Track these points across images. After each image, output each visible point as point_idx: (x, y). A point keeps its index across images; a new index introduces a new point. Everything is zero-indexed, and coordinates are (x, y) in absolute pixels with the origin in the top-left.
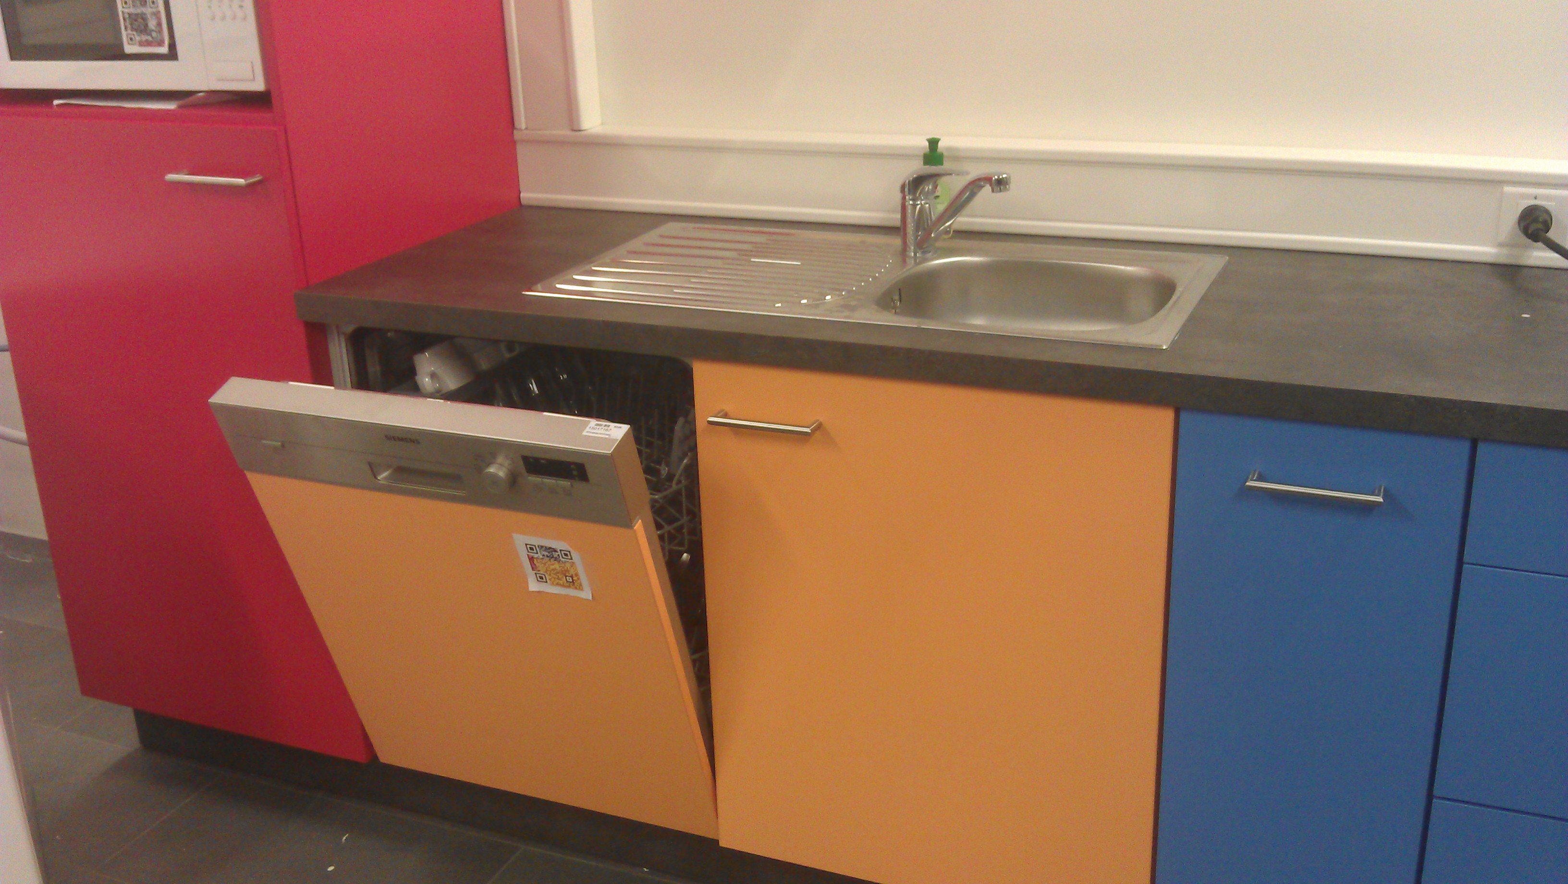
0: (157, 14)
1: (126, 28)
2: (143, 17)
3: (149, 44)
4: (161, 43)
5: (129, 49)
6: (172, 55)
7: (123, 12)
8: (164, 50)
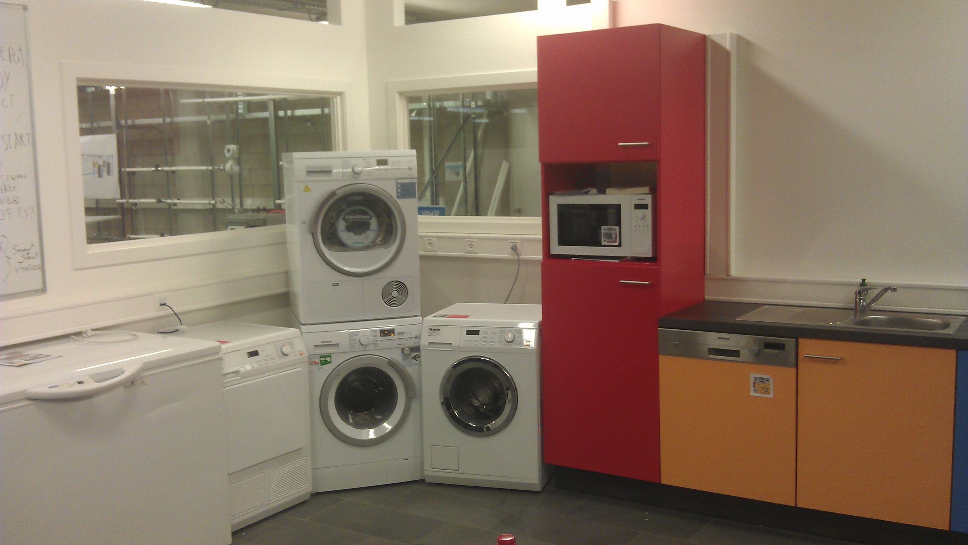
0: (616, 234)
1: (603, 237)
2: (611, 234)
3: (611, 242)
4: (616, 242)
5: (603, 243)
6: (620, 245)
7: (603, 233)
8: (617, 244)
